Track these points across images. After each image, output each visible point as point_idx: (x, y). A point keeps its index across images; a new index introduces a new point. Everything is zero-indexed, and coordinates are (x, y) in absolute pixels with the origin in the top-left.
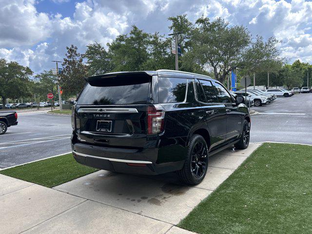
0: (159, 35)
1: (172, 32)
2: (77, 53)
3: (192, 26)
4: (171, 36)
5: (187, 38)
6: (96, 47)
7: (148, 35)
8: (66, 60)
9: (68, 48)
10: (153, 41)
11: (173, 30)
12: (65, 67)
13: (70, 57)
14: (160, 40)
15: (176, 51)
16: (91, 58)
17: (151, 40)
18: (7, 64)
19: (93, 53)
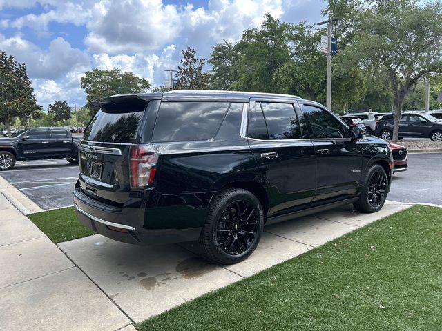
0: (307, 24)
1: (326, 19)
2: (195, 58)
3: (361, 5)
4: (325, 26)
5: (351, 26)
6: (225, 48)
7: (286, 26)
8: (181, 69)
9: (183, 52)
10: (296, 35)
11: (328, 15)
12: (179, 77)
13: (186, 64)
14: (308, 32)
15: (328, 49)
16: (217, 64)
17: (294, 33)
18: (120, 76)
19: (220, 57)
